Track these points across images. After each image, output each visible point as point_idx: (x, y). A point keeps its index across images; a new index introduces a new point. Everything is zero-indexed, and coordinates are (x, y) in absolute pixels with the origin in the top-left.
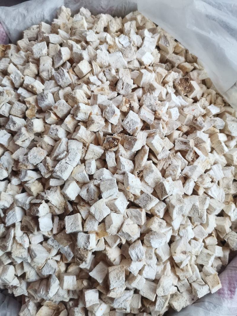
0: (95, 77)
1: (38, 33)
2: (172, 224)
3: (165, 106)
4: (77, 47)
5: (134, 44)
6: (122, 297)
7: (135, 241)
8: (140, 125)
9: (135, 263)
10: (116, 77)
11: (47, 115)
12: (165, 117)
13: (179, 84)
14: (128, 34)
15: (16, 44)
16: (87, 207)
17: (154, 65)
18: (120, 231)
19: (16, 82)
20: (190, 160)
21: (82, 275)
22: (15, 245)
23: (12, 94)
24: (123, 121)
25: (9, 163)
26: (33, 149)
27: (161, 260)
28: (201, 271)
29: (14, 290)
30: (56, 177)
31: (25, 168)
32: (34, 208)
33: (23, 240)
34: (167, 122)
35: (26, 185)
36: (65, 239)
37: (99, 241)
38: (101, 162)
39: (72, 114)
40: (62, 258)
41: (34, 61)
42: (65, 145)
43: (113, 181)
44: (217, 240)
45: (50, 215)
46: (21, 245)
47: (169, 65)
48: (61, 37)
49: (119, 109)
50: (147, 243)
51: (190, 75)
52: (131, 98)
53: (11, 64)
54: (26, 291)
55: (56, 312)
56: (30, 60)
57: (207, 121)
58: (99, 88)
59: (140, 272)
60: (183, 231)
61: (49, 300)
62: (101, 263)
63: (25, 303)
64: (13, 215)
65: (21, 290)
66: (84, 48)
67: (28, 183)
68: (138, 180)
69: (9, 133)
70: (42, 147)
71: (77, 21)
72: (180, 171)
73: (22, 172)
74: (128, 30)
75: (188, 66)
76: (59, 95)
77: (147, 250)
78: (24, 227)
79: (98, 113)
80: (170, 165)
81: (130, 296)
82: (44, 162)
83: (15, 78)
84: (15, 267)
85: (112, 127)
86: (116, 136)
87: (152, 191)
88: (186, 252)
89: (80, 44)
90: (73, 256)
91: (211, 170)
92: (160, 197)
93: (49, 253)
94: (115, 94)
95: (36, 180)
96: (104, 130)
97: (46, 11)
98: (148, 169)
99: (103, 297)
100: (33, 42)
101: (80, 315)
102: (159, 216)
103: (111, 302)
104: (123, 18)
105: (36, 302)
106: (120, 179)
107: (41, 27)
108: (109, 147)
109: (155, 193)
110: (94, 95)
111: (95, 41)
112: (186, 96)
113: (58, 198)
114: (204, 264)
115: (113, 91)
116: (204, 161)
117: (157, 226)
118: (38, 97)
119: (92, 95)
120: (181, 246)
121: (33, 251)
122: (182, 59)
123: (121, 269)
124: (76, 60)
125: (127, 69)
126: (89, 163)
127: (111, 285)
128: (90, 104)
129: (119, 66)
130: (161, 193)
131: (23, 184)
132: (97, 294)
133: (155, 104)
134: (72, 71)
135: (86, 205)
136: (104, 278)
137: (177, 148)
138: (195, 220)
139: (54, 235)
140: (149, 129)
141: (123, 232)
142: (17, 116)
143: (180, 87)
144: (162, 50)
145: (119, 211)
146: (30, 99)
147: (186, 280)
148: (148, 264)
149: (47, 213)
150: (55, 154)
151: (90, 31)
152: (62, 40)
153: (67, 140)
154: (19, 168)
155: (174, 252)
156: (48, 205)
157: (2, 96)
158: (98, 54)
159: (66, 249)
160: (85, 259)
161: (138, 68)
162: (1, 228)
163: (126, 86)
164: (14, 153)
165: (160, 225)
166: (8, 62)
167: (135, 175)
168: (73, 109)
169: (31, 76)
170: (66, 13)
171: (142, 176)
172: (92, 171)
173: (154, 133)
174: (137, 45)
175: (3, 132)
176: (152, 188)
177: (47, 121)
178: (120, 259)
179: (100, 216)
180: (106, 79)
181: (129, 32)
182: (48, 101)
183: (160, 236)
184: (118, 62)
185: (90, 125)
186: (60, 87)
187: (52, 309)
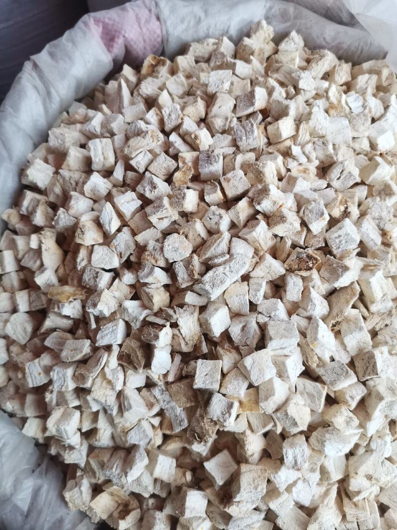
0: (298, 149)
1: (213, 53)
2: (367, 426)
4: (280, 93)
5: (370, 112)
6: (244, 519)
7: (295, 435)
8: (353, 247)
9: (287, 470)
10: (332, 157)
11: (208, 188)
14: (361, 93)
16: (234, 354)
17: (389, 153)
18: (281, 411)
19: (170, 122)
21: (183, 461)
22: (99, 381)
23: (159, 139)
24: (327, 231)
25: (127, 247)
26: (173, 235)
27: (328, 478)
28: (382, 515)
29: (67, 451)
30: (198, 291)
31: (153, 262)
32: (152, 331)
33: (115, 376)
35: (147, 290)
36: (185, 395)
37: (238, 416)
38: (271, 289)
39: (249, 198)
40: (161, 424)
41: (205, 96)
42: (226, 245)
45: (169, 349)
46: (109, 382)
48: (253, 70)
49: (327, 209)
50: (317, 445)
52: (350, 198)
53: (165, 91)
54: (85, 460)
55: (121, 508)
56: (198, 92)
58: (301, 168)
59: (289, 489)
60: (379, 441)
62: (226, 452)
63: (74, 477)
64: (113, 331)
65: (77, 456)
66: (289, 97)
67: (149, 287)
68: (332, 335)
69: (138, 199)
70: (186, 237)
71: (287, 51)
73: (146, 267)
74: (361, 88)
76: (235, 161)
77: (311, 455)
78: (123, 355)
79: (292, 208)
80: (387, 325)
81: (258, 521)
82: (188, 263)
83: (170, 115)
84: (81, 415)
85: (306, 236)
86: (310, 251)
87: (348, 360)
88: (372, 478)
89: (285, 89)
90: (186, 427)
92: (360, 375)
93: (149, 409)
94: (323, 183)
95: (163, 285)
96: (293, 237)
97: (235, 20)
98: (351, 323)
99: (212, 509)
100: (204, 65)
101: (163, 526)
102: (349, 406)
103: (220, 521)
104: (353, 65)
105: (94, 481)
106: (302, 325)
107: (221, 44)
108: (297, 267)
109: (352, 364)
110: (290, 176)
111: (310, 91)
113: (192, 324)
114: (390, 505)
115: (319, 179)
117: (343, 421)
118: (201, 156)
119: (288, 175)
120: (368, 465)
121: (126, 398)
123: (262, 473)
124: (273, 113)
125: (350, 149)
126: (258, 283)
127: (240, 494)
128: (282, 190)
129: (339, 140)
130: (363, 368)
131: (138, 285)
132: (207, 502)
133: (388, 219)
134: (263, 128)
135: (232, 350)
136: (226, 478)
139: (168, 384)
140: (366, 257)
141: (287, 414)
142: (160, 176)
145: (288, 377)
146: (188, 156)
147: (356, 524)
148: (305, 477)
149: (167, 345)
150: (208, 254)
151: (306, 72)
152: (252, 74)
153: (229, 236)
154: (144, 259)
155: (354, 472)
156: (173, 333)
157: (144, 138)
158: (314, 113)
159: (179, 411)
160: (207, 438)
161: (367, 151)
162: (86, 347)
163: (346, 176)
164: (140, 233)
165: (349, 421)
166: (158, 86)
167: (328, 326)
168: (253, 190)
169: (193, 118)
170: (267, 32)
171: (339, 331)
172: (259, 299)
173: (375, 266)
174: (373, 116)
175: (130, 195)
176: (350, 356)
177: (207, 198)
178: (260, 455)
179: (258, 376)
180: (315, 156)
181: (364, 90)
182: (217, 167)
183: (341, 438)
184: (341, 134)
185: (276, 223)
186: (236, 149)
187: (117, 502)
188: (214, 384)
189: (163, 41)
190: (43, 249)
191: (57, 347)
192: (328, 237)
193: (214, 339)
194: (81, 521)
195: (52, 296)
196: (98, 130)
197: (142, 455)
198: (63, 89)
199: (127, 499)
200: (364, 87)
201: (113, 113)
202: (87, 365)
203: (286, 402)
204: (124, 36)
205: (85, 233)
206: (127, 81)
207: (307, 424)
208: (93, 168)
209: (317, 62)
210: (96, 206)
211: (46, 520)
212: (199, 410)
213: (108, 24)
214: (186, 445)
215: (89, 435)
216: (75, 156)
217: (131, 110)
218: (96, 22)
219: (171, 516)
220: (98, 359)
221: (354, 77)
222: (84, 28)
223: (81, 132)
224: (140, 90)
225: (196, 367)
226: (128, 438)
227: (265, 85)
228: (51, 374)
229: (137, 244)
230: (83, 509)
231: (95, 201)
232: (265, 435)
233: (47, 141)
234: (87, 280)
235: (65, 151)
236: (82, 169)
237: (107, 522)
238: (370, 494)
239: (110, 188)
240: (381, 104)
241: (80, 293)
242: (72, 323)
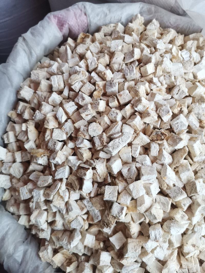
0: (156, 79)
1: (113, 31)
2: (192, 219)
4: (147, 51)
5: (193, 60)
6: (130, 267)
7: (155, 224)
8: (185, 128)
9: (151, 242)
10: (174, 83)
11: (110, 99)
14: (189, 50)
16: (124, 183)
17: (204, 81)
18: (148, 212)
19: (91, 66)
21: (99, 237)
22: (56, 196)
23: (86, 75)
24: (171, 120)
25: (70, 130)
26: (93, 123)
27: (173, 246)
28: (201, 265)
29: (41, 232)
30: (106, 151)
31: (83, 137)
32: (83, 171)
33: (65, 194)
35: (80, 151)
36: (99, 203)
37: (126, 214)
38: (143, 150)
39: (132, 104)
40: (88, 218)
41: (109, 53)
42: (120, 128)
43: (153, 168)
45: (91, 180)
46: (62, 197)
48: (133, 39)
49: (171, 109)
50: (167, 229)
52: (183, 103)
53: (89, 51)
54: (50, 236)
55: (68, 261)
56: (106, 51)
58: (158, 89)
59: (152, 251)
60: (199, 227)
62: (120, 232)
63: (44, 245)
64: (63, 171)
65: (46, 235)
66: (152, 53)
67: (81, 149)
68: (174, 173)
69: (76, 105)
70: (100, 124)
71: (150, 30)
73: (79, 139)
74: (189, 47)
76: (124, 86)
77: (163, 234)
78: (68, 183)
79: (153, 109)
80: (202, 168)
81: (137, 268)
82: (101, 137)
83: (91, 63)
84: (48, 214)
85: (161, 123)
86: (163, 131)
87: (182, 186)
88: (195, 246)
89: (150, 49)
90: (100, 219)
92: (189, 193)
93: (82, 211)
94: (169, 96)
95: (88, 148)
96: (154, 124)
98: (184, 167)
99: (113, 261)
100: (108, 37)
101: (89, 270)
102: (183, 209)
103: (118, 267)
104: (185, 36)
105: (54, 247)
106: (159, 168)
107: (117, 27)
108: (156, 138)
109: (184, 188)
110: (152, 93)
111: (162, 50)
113: (103, 168)
115: (167, 94)
117: (180, 217)
118: (108, 84)
119: (151, 92)
120: (193, 239)
121: (70, 205)
123: (139, 243)
124: (144, 61)
125: (183, 79)
126: (136, 147)
127: (127, 254)
128: (148, 100)
129: (177, 74)
130: (190, 190)
131: (76, 148)
132: (110, 258)
133: (203, 114)
134: (138, 68)
135: (123, 181)
136: (121, 246)
139: (91, 198)
140: (191, 133)
141: (151, 213)
142: (86, 94)
145: (152, 194)
146: (100, 83)
147: (187, 269)
148: (161, 246)
149: (90, 178)
150: (111, 133)
151: (161, 40)
152: (133, 42)
153: (122, 123)
154: (78, 135)
155: (186, 243)
156: (93, 172)
157: (78, 75)
158: (164, 61)
159: (97, 212)
160: (111, 225)
161: (192, 80)
162: (50, 179)
163: (181, 92)
164: (76, 122)
165: (183, 217)
166: (85, 49)
167: (172, 169)
168: (133, 100)
169: (103, 64)
170: (140, 20)
171: (178, 171)
172: (137, 155)
173: (196, 138)
174: (195, 62)
175: (72, 103)
176: (183, 184)
177: (110, 104)
178: (138, 234)
179: (136, 194)
180: (165, 83)
181: (190, 48)
182: (115, 89)
183: (179, 226)
184: (178, 71)
185: (145, 117)
186: (125, 80)
187: (66, 258)
188: (114, 198)
189: (88, 26)
190: (28, 131)
191: (35, 179)
192: (172, 123)
193: (114, 175)
194: (48, 267)
195: (33, 154)
196: (56, 71)
197: (78, 234)
198: (38, 51)
199: (71, 256)
200: (190, 47)
201: (63, 62)
202: (50, 188)
203: (151, 207)
204: (68, 24)
205: (49, 122)
206: (70, 46)
207: (162, 218)
208: (53, 90)
209: (166, 35)
210: (55, 109)
211: (30, 266)
212: (107, 211)
213: (60, 18)
214: (100, 229)
215: (51, 224)
216: (44, 84)
217: (72, 60)
218: (54, 17)
219: (93, 265)
220: (56, 185)
221: (185, 42)
222: (48, 20)
223: (47, 72)
224: (77, 51)
225: (105, 190)
226: (71, 225)
227: (139, 47)
228: (33, 193)
229: (75, 128)
230: (49, 261)
231: (54, 107)
232: (141, 224)
233: (30, 77)
234: (50, 146)
235: (39, 82)
236: (48, 91)
237: (61, 268)
238: (195, 254)
239: (62, 100)
240: (199, 55)
241: (47, 152)
242: (43, 168)
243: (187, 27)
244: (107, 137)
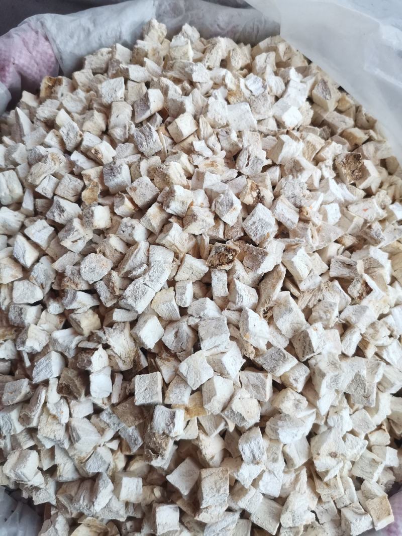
0: (202, 143)
1: (110, 62)
2: (318, 405)
3: (317, 199)
4: (176, 91)
5: (271, 90)
6: (219, 523)
7: (250, 429)
8: (274, 229)
9: (248, 466)
10: (237, 145)
11: (117, 200)
12: (317, 219)
13: (344, 164)
14: (261, 74)
15: (70, 76)
16: (173, 362)
17: (301, 128)
18: (227, 409)
19: (69, 141)
20: (356, 296)
21: (151, 478)
22: (44, 417)
23: (61, 160)
24: (244, 219)
25: (47, 277)
26: (89, 256)
27: (293, 465)
28: (358, 489)
29: (34, 493)
30: (125, 306)
31: (74, 286)
32: (84, 356)
33: (59, 410)
34: (320, 227)
35: (73, 316)
36: (131, 414)
37: (187, 423)
38: (201, 288)
39: (159, 203)
40: (120, 446)
41: (102, 108)
42: (145, 254)
43: (222, 320)
44: (389, 437)
45: (108, 371)
46: (54, 417)
47: (327, 130)
48: (149, 72)
49: (239, 198)
50: (272, 434)
51: (362, 149)
52: (261, 182)
53: (63, 111)
54: (54, 497)
56: (95, 106)
57: (387, 230)
58: (208, 162)
59: (255, 483)
60: (335, 417)
61: (93, 516)
62: (187, 461)
63: (49, 516)
64: (47, 365)
65: (46, 494)
66: (186, 93)
67: (76, 312)
68: (265, 322)
69: (51, 225)
70: (104, 254)
71: (177, 46)
72: (336, 313)
73: (68, 293)
74: (261, 67)
75: (360, 134)
76: (139, 168)
77: (269, 446)
78: (63, 387)
79: (203, 204)
80: (320, 301)
81: (233, 522)
82: (108, 280)
83: (68, 134)
84: (39, 454)
85: (225, 228)
86: (230, 244)
87: (286, 344)
88: (336, 455)
89: (180, 85)
90: (141, 445)
91: (390, 316)
92: (300, 356)
93: (102, 435)
94: (233, 173)
95: (91, 308)
96: (211, 233)
98: (282, 306)
99: (186, 520)
100: (99, 76)
102: (296, 388)
103: (198, 529)
104: (253, 46)
105: (68, 516)
106: (234, 319)
107: (116, 52)
108: (218, 262)
109: (291, 348)
110: (198, 173)
111: (206, 83)
112: (354, 184)
113: (125, 342)
114: (364, 477)
115: (230, 169)
116: (379, 298)
117: (292, 405)
118: (106, 170)
119: (195, 172)
120: (329, 443)
121: (74, 430)
122: (350, 121)
123: (224, 475)
124: (172, 112)
125: (256, 133)
126: (183, 287)
127: (204, 500)
128: (191, 188)
129: (243, 126)
130: (301, 348)
131: (66, 313)
132: (178, 514)
133: (302, 195)
134: (164, 129)
135: (170, 359)
136: (191, 487)
137: (333, 273)
138: (356, 401)
139: (113, 406)
140: (288, 237)
141: (232, 411)
142: (68, 198)
143: (345, 169)
144: (316, 104)
145: (228, 374)
146: (92, 172)
147: (332, 503)
148: (270, 469)
149: (105, 367)
150: (127, 268)
151: (199, 64)
152: (149, 76)
153: (147, 244)
154: (64, 286)
155: (316, 453)
156: (107, 353)
157: (45, 163)
158: (211, 105)
159: (131, 431)
160: (162, 452)
161: (275, 131)
162: (24, 386)
163: (254, 161)
164: (57, 260)
165: (297, 404)
166: (56, 107)
167: (259, 314)
168: (162, 193)
169: (94, 132)
170: (159, 30)
171: (272, 316)
172: (187, 299)
173: (297, 244)
174: (275, 94)
175: (41, 223)
176: (288, 339)
177: (117, 211)
178: (222, 456)
179: (195, 381)
180: (220, 148)
181: (263, 70)
182: (122, 178)
183: (294, 423)
184: (243, 119)
185: (189, 223)
186: (142, 155)
187: (96, 532)
188: (154, 397)
189: (57, 60)
192: (245, 226)
193: (151, 351)
196: (3, 163)
197: (106, 482)
199: (105, 528)
200: (264, 66)
201: (16, 143)
202: (30, 404)
203: (231, 398)
204: (14, 64)
205: (2, 271)
206: (28, 107)
207: (259, 415)
209: (211, 51)
210: (10, 242)
214: (148, 463)
215: (51, 472)
217: (32, 136)
220: (37, 396)
221: (253, 58)
224: (38, 115)
226: (88, 468)
227: (159, 85)
229: (56, 272)
231: (9, 237)
234: (13, 318)
238: (342, 470)
239: (22, 220)
240: (282, 80)
241: (9, 333)
242: (10, 365)
243: (253, 29)
244: (122, 278)
